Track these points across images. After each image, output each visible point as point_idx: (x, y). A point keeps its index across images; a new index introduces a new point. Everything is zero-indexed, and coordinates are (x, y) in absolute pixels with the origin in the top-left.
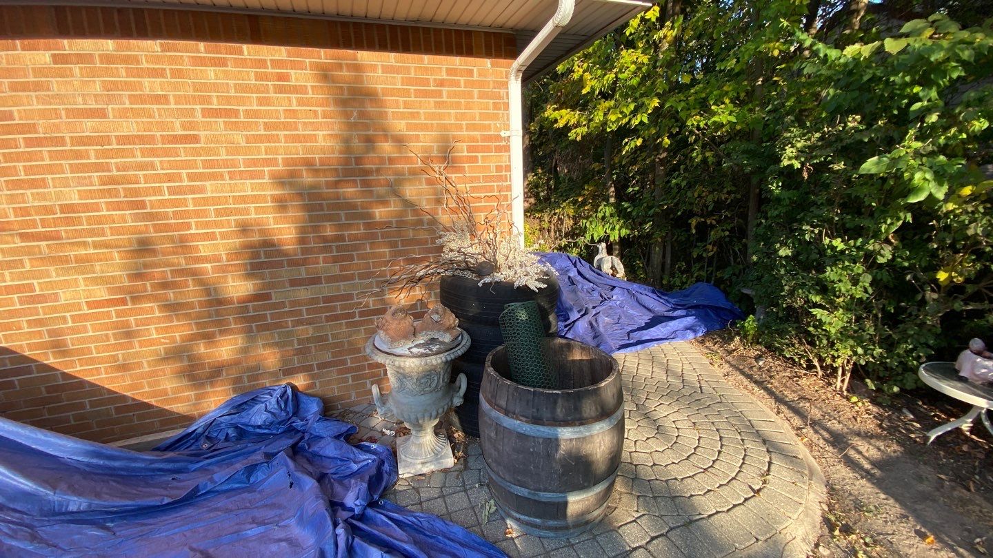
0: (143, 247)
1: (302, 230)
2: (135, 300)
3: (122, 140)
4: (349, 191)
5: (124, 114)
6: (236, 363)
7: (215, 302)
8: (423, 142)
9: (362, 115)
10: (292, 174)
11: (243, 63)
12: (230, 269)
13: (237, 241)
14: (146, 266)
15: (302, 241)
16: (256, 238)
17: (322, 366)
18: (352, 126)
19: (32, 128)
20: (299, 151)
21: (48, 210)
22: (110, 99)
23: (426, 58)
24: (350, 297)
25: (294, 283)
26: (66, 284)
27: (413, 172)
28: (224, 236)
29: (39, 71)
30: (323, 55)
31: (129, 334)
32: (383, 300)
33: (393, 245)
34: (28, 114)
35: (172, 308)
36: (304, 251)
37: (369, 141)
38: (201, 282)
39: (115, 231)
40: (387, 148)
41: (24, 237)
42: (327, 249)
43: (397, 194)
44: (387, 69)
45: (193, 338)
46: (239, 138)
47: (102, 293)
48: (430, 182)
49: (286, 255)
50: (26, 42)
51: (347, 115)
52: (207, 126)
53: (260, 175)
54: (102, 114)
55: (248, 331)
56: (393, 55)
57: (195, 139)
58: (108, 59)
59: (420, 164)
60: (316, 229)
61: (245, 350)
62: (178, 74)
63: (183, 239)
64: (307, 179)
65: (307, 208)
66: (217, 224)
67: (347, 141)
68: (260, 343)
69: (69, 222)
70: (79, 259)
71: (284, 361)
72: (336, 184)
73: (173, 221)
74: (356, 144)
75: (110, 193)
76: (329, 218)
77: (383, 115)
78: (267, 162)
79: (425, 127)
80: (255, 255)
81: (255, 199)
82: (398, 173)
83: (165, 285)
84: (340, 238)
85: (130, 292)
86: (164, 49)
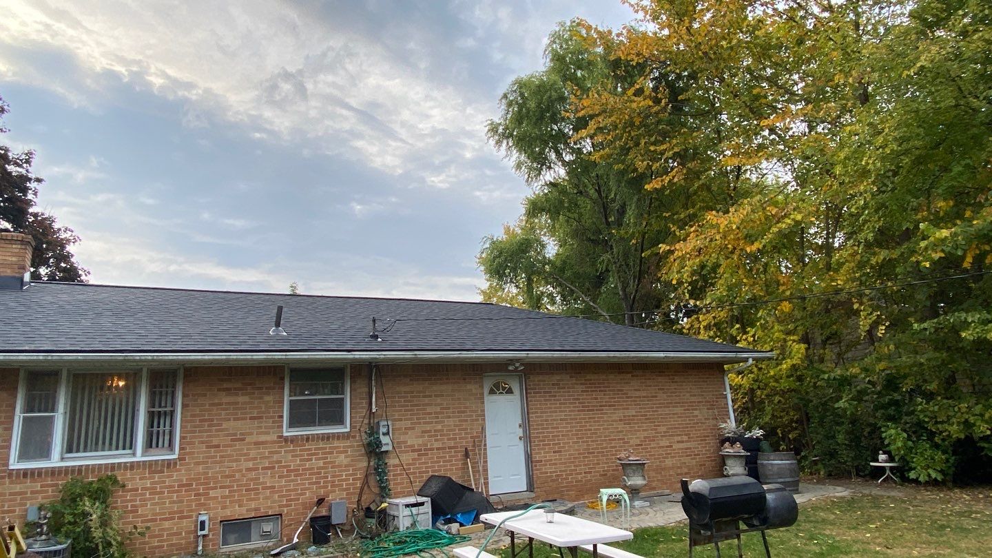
12: (664, 436)
13: (665, 427)
20: (678, 400)
21: (629, 416)
41: (625, 424)
48: (708, 409)
53: (669, 407)
59: (704, 403)
75: (641, 412)
76: (685, 421)
78: (671, 403)
84: (687, 427)
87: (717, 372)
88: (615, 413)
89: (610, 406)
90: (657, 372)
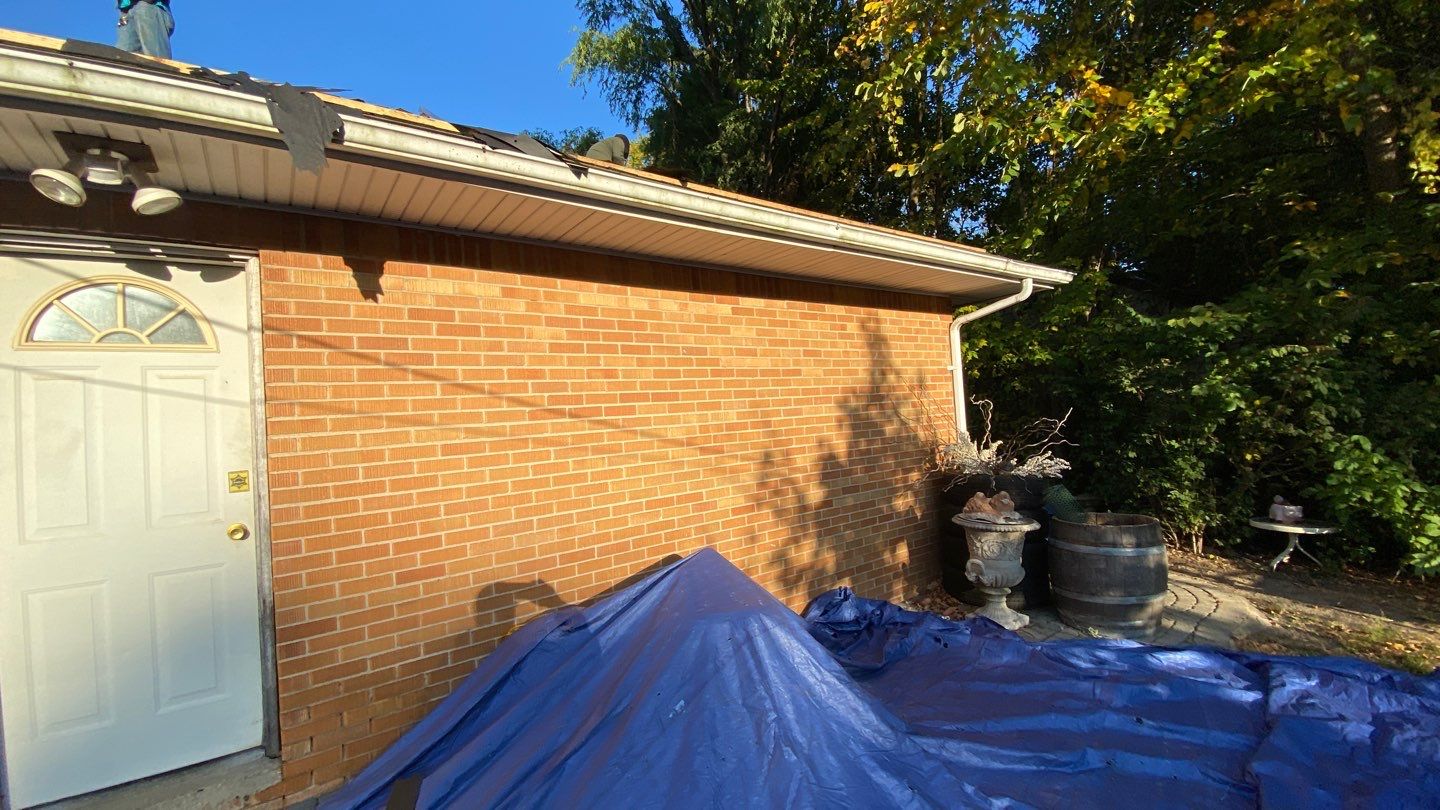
0: (767, 460)
1: (850, 446)
2: (760, 506)
3: (764, 373)
4: (874, 412)
5: (765, 354)
6: (812, 566)
7: (804, 508)
8: (910, 374)
9: (881, 354)
10: (846, 400)
11: (825, 317)
12: (812, 478)
13: (816, 454)
14: (767, 475)
15: (850, 454)
16: (826, 452)
17: (860, 569)
18: (875, 363)
19: (716, 362)
20: (850, 382)
21: (719, 428)
22: (760, 342)
23: (910, 314)
24: (873, 504)
25: (846, 491)
26: (721, 493)
27: (906, 398)
28: (811, 450)
29: (725, 319)
30: (862, 312)
31: (753, 539)
32: (891, 507)
33: (896, 457)
34: (714, 351)
35: (779, 513)
36: (852, 463)
37: (883, 373)
38: (796, 490)
39: (754, 446)
40: (892, 377)
41: (704, 451)
42: (861, 461)
43: (897, 414)
44: (893, 322)
45: (787, 543)
46: (820, 371)
47: (742, 503)
48: (914, 405)
49: (842, 467)
50: (719, 297)
51: (873, 355)
52: (807, 363)
53: (828, 400)
54: (753, 353)
55: (819, 535)
56: (895, 312)
57: (798, 372)
58: (761, 312)
59: (908, 392)
60: (856, 444)
61: (816, 554)
62: (794, 324)
63: (788, 453)
64: (853, 403)
65: (854, 427)
66: (807, 440)
67: (872, 373)
68: (826, 546)
69: (730, 438)
70: (733, 470)
71: (838, 564)
72: (867, 408)
73: (784, 438)
74: (878, 376)
75: (754, 414)
76: (863, 435)
77: (890, 356)
78: (834, 390)
79: (909, 363)
80: (825, 467)
81: (827, 419)
82: (898, 399)
83: (777, 493)
84: (868, 451)
85: (758, 500)
86: (789, 307)
87: (936, 319)
88: (672, 421)
89: (657, 397)
90: (804, 307)
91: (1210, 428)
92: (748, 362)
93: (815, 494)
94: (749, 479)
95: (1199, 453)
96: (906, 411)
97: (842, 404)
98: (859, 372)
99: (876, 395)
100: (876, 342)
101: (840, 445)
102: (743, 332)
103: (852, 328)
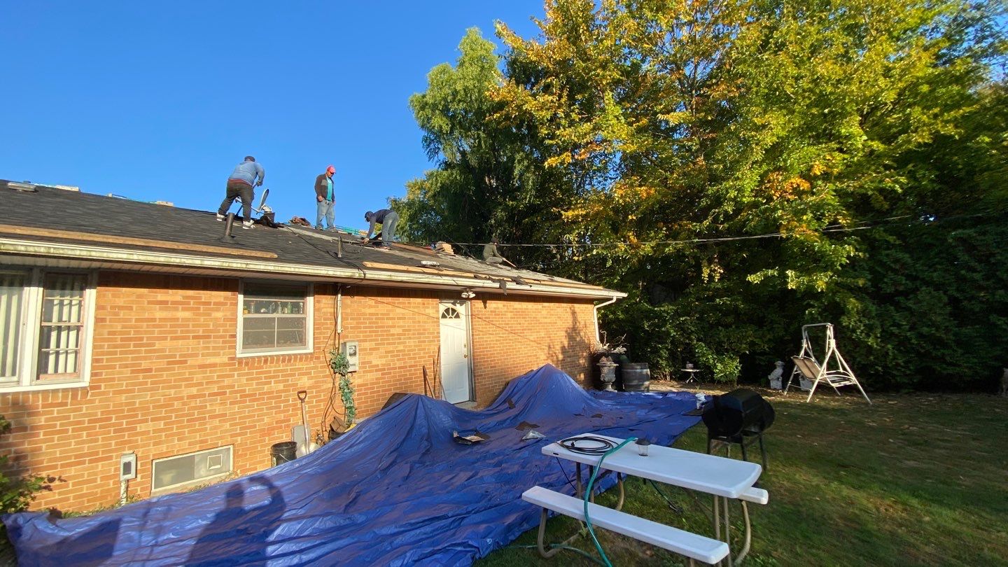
0: (550, 347)
3: (549, 323)
4: (574, 334)
5: (549, 318)
9: (575, 317)
11: (561, 308)
12: (560, 352)
13: (561, 346)
14: (550, 351)
15: (568, 346)
16: (563, 345)
18: (574, 320)
19: (539, 320)
20: (568, 325)
21: (540, 338)
22: (548, 315)
23: (582, 305)
24: (575, 361)
25: (568, 357)
27: (582, 330)
29: (541, 309)
30: (570, 305)
32: (579, 362)
33: (580, 347)
34: (539, 318)
36: (569, 349)
37: (576, 323)
38: (556, 354)
39: (547, 343)
40: (578, 324)
41: (537, 343)
42: (571, 348)
43: (580, 335)
44: (578, 307)
46: (561, 322)
48: (584, 332)
49: (567, 350)
50: (539, 304)
51: (573, 318)
52: (559, 320)
53: (562, 331)
54: (547, 318)
56: (578, 305)
57: (556, 323)
58: (548, 307)
59: (582, 328)
60: (570, 343)
62: (555, 310)
63: (554, 345)
64: (569, 331)
65: (569, 338)
66: (559, 342)
67: (573, 323)
69: (542, 340)
70: (543, 349)
72: (572, 333)
73: (553, 341)
75: (547, 334)
76: (571, 341)
77: (578, 317)
78: (564, 328)
79: (583, 320)
80: (563, 349)
81: (562, 336)
82: (580, 330)
83: (552, 355)
84: (573, 346)
86: (554, 305)
87: (590, 306)
88: (531, 336)
89: (529, 330)
90: (557, 304)
91: (669, 341)
92: (546, 320)
93: (561, 357)
94: (546, 351)
95: (667, 348)
96: (582, 334)
97: (566, 331)
98: (569, 323)
99: (574, 329)
100: (574, 313)
101: (566, 344)
102: (544, 312)
103: (568, 310)
